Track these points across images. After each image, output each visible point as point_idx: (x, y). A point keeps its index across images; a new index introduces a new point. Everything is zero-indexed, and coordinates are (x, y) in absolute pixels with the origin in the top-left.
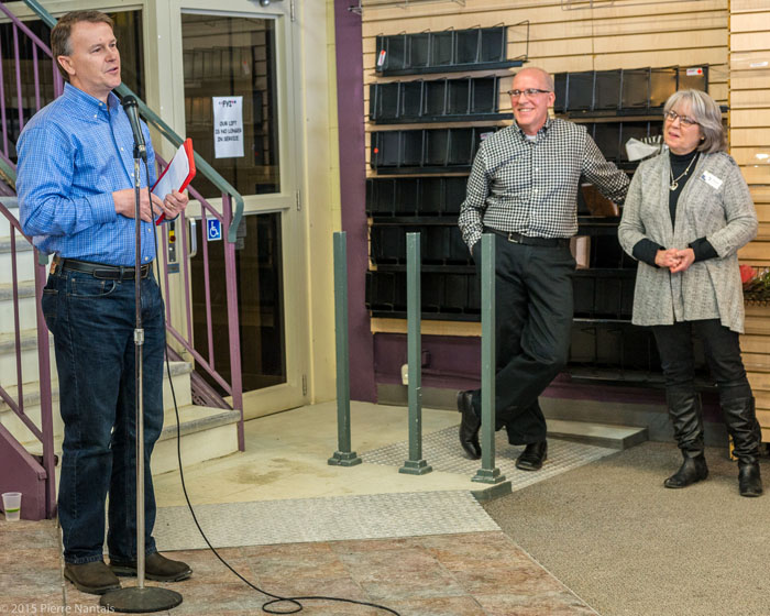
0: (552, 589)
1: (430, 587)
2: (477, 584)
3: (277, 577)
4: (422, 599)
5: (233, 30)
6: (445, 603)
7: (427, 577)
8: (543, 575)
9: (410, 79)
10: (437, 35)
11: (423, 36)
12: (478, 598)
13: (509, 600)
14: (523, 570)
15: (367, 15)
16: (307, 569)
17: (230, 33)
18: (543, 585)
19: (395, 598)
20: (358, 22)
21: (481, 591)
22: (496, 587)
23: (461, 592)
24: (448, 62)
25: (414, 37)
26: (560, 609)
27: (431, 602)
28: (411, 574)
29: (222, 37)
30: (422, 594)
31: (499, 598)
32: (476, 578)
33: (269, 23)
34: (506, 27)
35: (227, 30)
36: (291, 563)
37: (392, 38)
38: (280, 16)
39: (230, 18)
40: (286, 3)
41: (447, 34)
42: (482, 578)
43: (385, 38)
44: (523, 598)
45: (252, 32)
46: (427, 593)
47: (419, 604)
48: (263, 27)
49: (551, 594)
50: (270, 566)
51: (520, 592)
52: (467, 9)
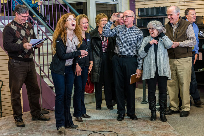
0: (171, 130)
1: (145, 129)
2: (155, 128)
3: (112, 126)
4: (143, 131)
5: (108, 6)
6: (148, 132)
7: (144, 126)
8: (170, 126)
9: (145, 18)
10: (151, 8)
11: (148, 8)
12: (155, 131)
13: (162, 132)
14: (165, 125)
15: (136, 4)
16: (118, 124)
17: (107, 7)
18: (170, 129)
19: (137, 131)
20: (135, 5)
21: (156, 130)
22: (159, 129)
23: (152, 130)
24: (154, 14)
25: (146, 9)
26: (173, 134)
27: (145, 132)
28: (141, 126)
29: (105, 8)
30: (143, 130)
31: (160, 131)
32: (155, 127)
33: (115, 5)
34: (166, 7)
35: (106, 7)
36: (115, 123)
37: (142, 9)
38: (117, 3)
39: (107, 4)
40: (119, 1)
41: (153, 8)
42: (156, 127)
43: (140, 9)
44: (165, 131)
45: (112, 7)
46: (144, 130)
47: (142, 133)
48: (114, 6)
49: (171, 131)
50: (110, 124)
51: (164, 130)
52: (158, 3)
